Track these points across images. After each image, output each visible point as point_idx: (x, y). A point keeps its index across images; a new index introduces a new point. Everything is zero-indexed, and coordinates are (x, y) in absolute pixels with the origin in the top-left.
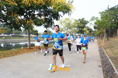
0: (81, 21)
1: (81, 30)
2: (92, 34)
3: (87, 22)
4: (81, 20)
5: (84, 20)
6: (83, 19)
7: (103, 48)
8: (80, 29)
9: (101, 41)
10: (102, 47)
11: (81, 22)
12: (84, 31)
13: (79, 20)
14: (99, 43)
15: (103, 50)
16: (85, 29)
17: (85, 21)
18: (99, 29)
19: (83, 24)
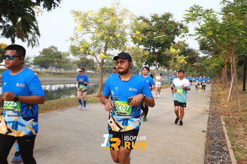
0: (161, 22)
1: (159, 53)
2: (198, 68)
3: (179, 28)
4: (160, 18)
5: (170, 19)
6: (167, 16)
7: (223, 123)
8: (156, 50)
9: (222, 92)
10: (222, 118)
11: (160, 28)
12: (169, 58)
13: (155, 18)
14: (214, 101)
15: (224, 128)
16: (173, 50)
17: (172, 22)
18: (217, 53)
19: (167, 32)
